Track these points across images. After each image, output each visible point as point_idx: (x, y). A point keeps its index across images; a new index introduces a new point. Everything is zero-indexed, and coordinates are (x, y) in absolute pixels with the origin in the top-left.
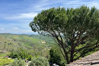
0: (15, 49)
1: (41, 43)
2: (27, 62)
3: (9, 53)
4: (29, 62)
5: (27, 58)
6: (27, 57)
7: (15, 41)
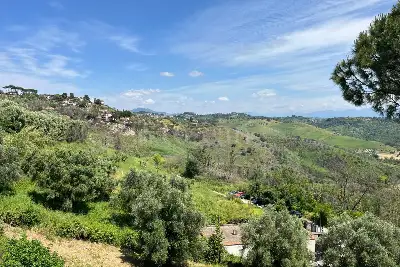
0: (265, 170)
1: (376, 157)
2: (309, 227)
3: (245, 184)
4: (319, 229)
5: (311, 214)
6: (310, 210)
7: (265, 143)
